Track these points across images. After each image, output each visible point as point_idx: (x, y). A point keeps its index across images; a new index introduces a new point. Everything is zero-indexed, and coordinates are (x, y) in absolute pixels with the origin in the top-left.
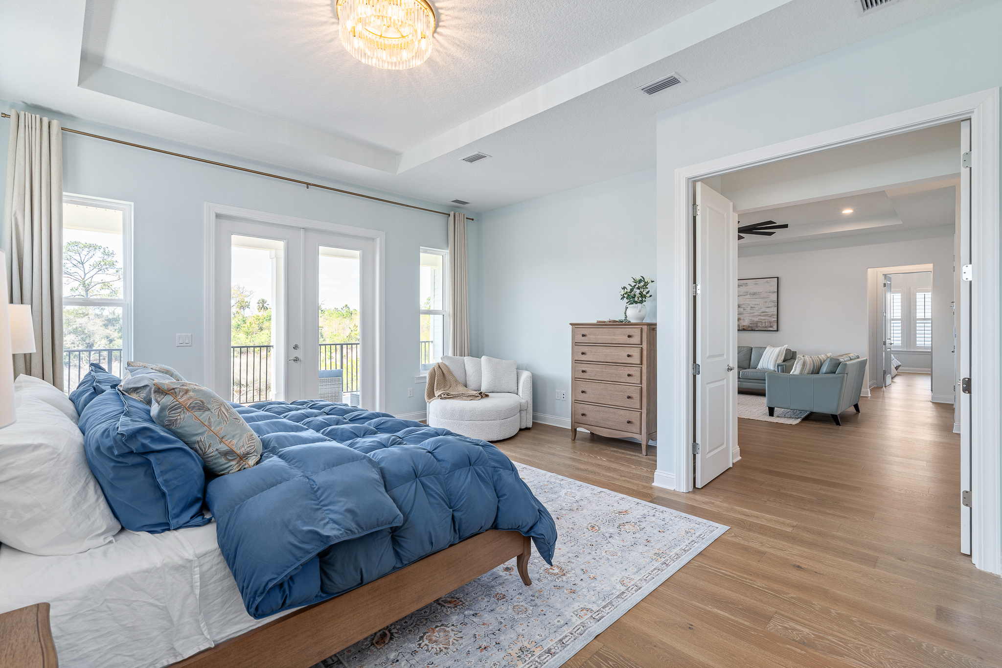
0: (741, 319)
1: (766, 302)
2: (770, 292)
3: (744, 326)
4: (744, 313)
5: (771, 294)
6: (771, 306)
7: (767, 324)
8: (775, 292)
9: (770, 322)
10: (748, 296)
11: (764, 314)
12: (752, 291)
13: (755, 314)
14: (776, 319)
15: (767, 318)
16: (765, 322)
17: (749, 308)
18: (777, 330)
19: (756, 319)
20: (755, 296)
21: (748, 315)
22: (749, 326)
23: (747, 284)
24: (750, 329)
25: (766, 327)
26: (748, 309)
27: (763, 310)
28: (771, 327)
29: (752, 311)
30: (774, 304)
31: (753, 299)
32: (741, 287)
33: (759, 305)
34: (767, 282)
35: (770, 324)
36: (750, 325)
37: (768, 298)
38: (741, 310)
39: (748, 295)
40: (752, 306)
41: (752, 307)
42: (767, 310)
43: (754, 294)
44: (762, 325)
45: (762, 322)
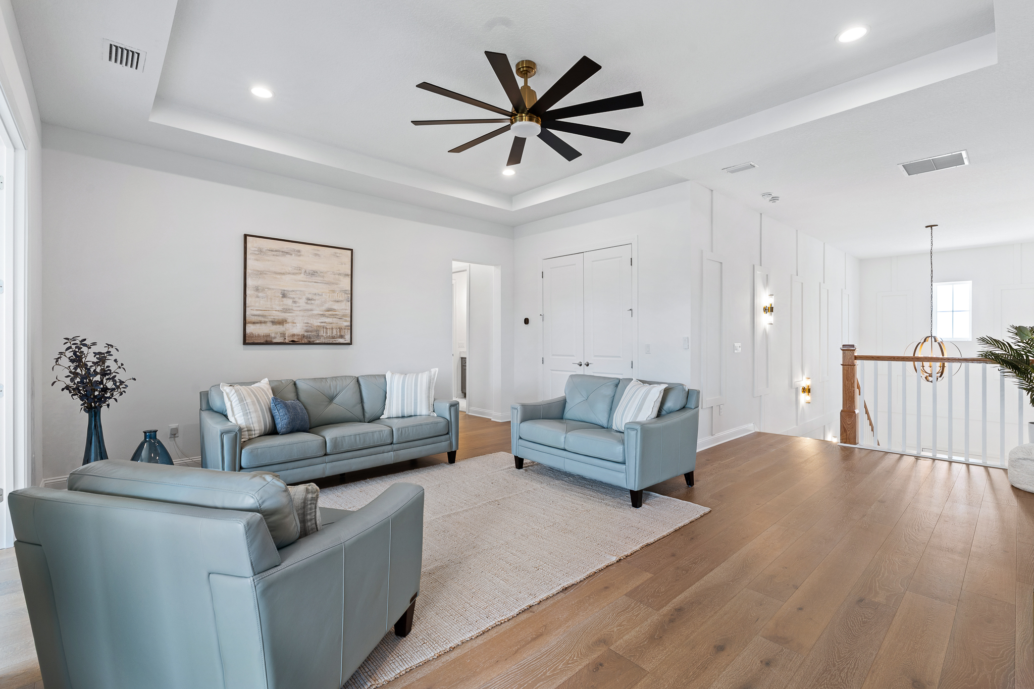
0: (289, 320)
1: (333, 291)
2: (340, 274)
3: (293, 335)
4: (295, 309)
5: (341, 278)
6: (341, 299)
7: (334, 331)
8: (347, 275)
9: (340, 329)
10: (302, 277)
11: (330, 313)
12: (310, 268)
13: (315, 312)
14: (349, 324)
15: (335, 320)
16: (332, 329)
17: (304, 300)
18: (350, 344)
19: (316, 322)
20: (314, 279)
21: (301, 313)
22: (304, 336)
23: (299, 251)
24: (306, 341)
25: (333, 338)
26: (302, 302)
27: (327, 306)
28: (342, 337)
29: (309, 307)
30: (346, 296)
31: (310, 284)
32: (288, 256)
33: (321, 295)
34: (335, 255)
35: (340, 332)
36: (306, 334)
37: (337, 284)
38: (288, 302)
39: (302, 275)
40: (310, 296)
41: (308, 299)
42: (336, 306)
43: (313, 273)
44: (326, 333)
45: (326, 328)
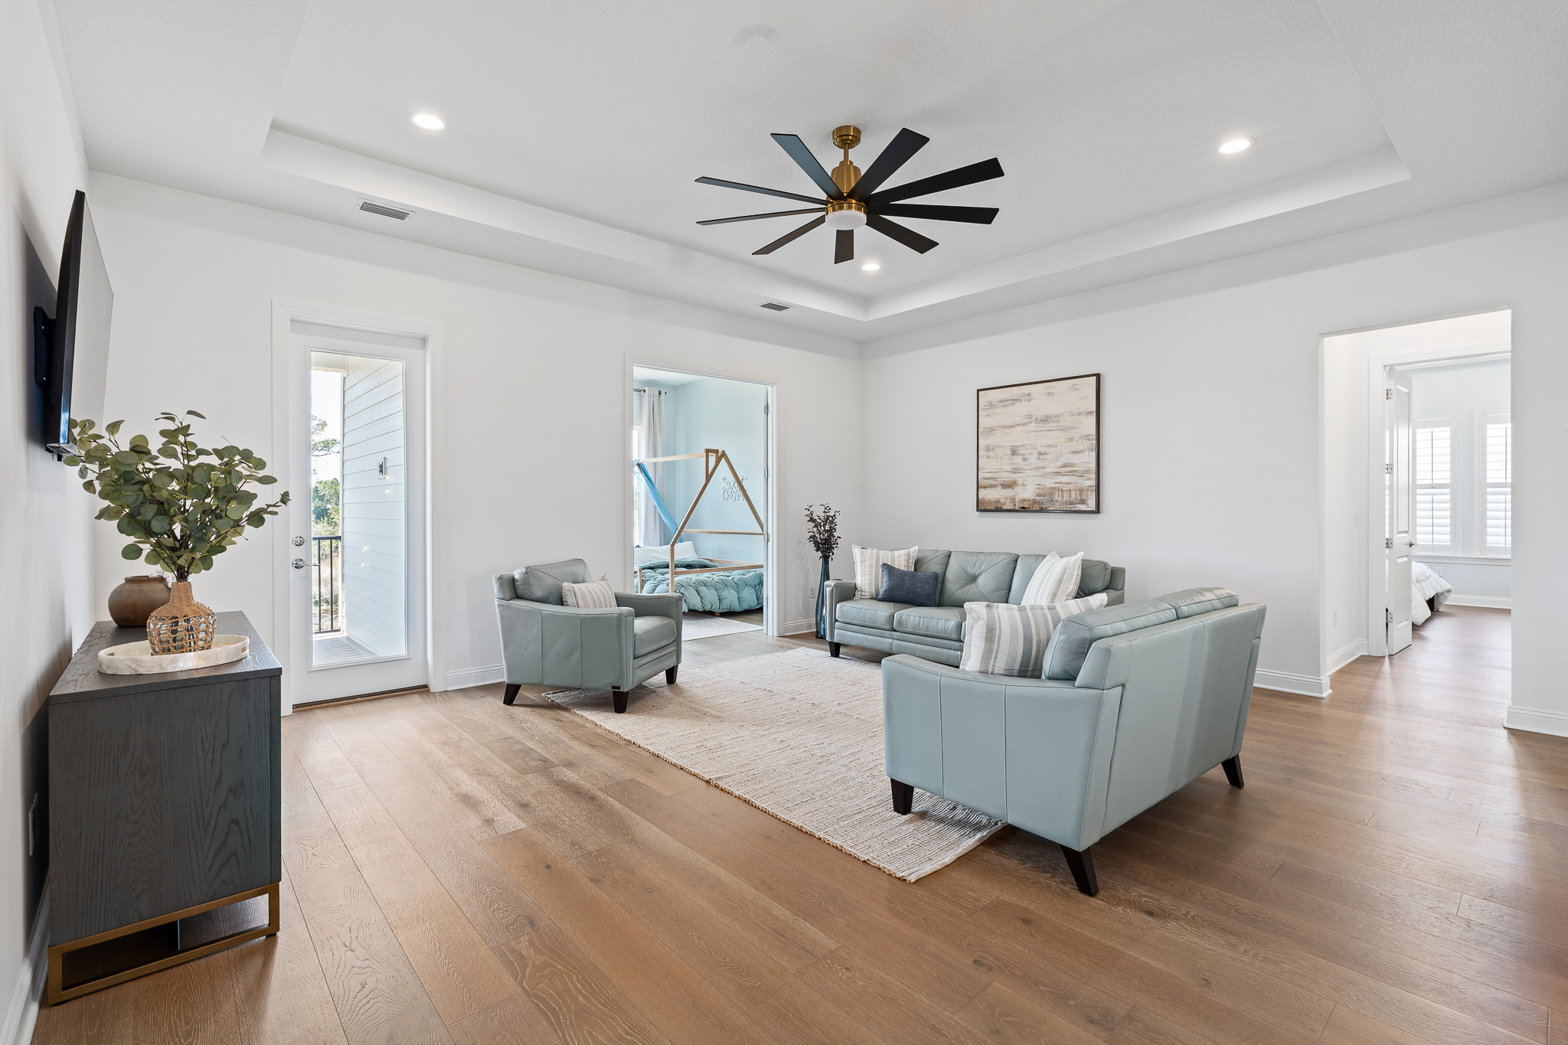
0: (1019, 482)
1: (1071, 439)
2: (1079, 414)
3: (1024, 500)
4: (1025, 467)
5: (1082, 418)
6: (1081, 448)
7: (1073, 494)
8: (1091, 413)
9: (1081, 490)
10: (1033, 426)
11: (1067, 469)
12: (1041, 413)
13: (1048, 470)
14: (1093, 483)
15: (1073, 479)
16: (1070, 491)
17: (1035, 455)
18: (1098, 511)
19: (1049, 483)
20: (1048, 426)
21: (1033, 473)
22: (1035, 502)
23: (1029, 395)
24: (1037, 507)
25: (1072, 503)
26: (1033, 459)
27: (1063, 460)
28: (1083, 502)
29: (1041, 463)
30: (1089, 442)
31: (1042, 433)
32: (1017, 403)
33: (1056, 446)
34: (1074, 389)
35: (1081, 495)
36: (1038, 498)
37: (1075, 428)
38: (1018, 459)
39: (1033, 424)
40: (1042, 450)
41: (1040, 454)
42: (1074, 459)
43: (1046, 420)
44: (1062, 497)
45: (1062, 491)
